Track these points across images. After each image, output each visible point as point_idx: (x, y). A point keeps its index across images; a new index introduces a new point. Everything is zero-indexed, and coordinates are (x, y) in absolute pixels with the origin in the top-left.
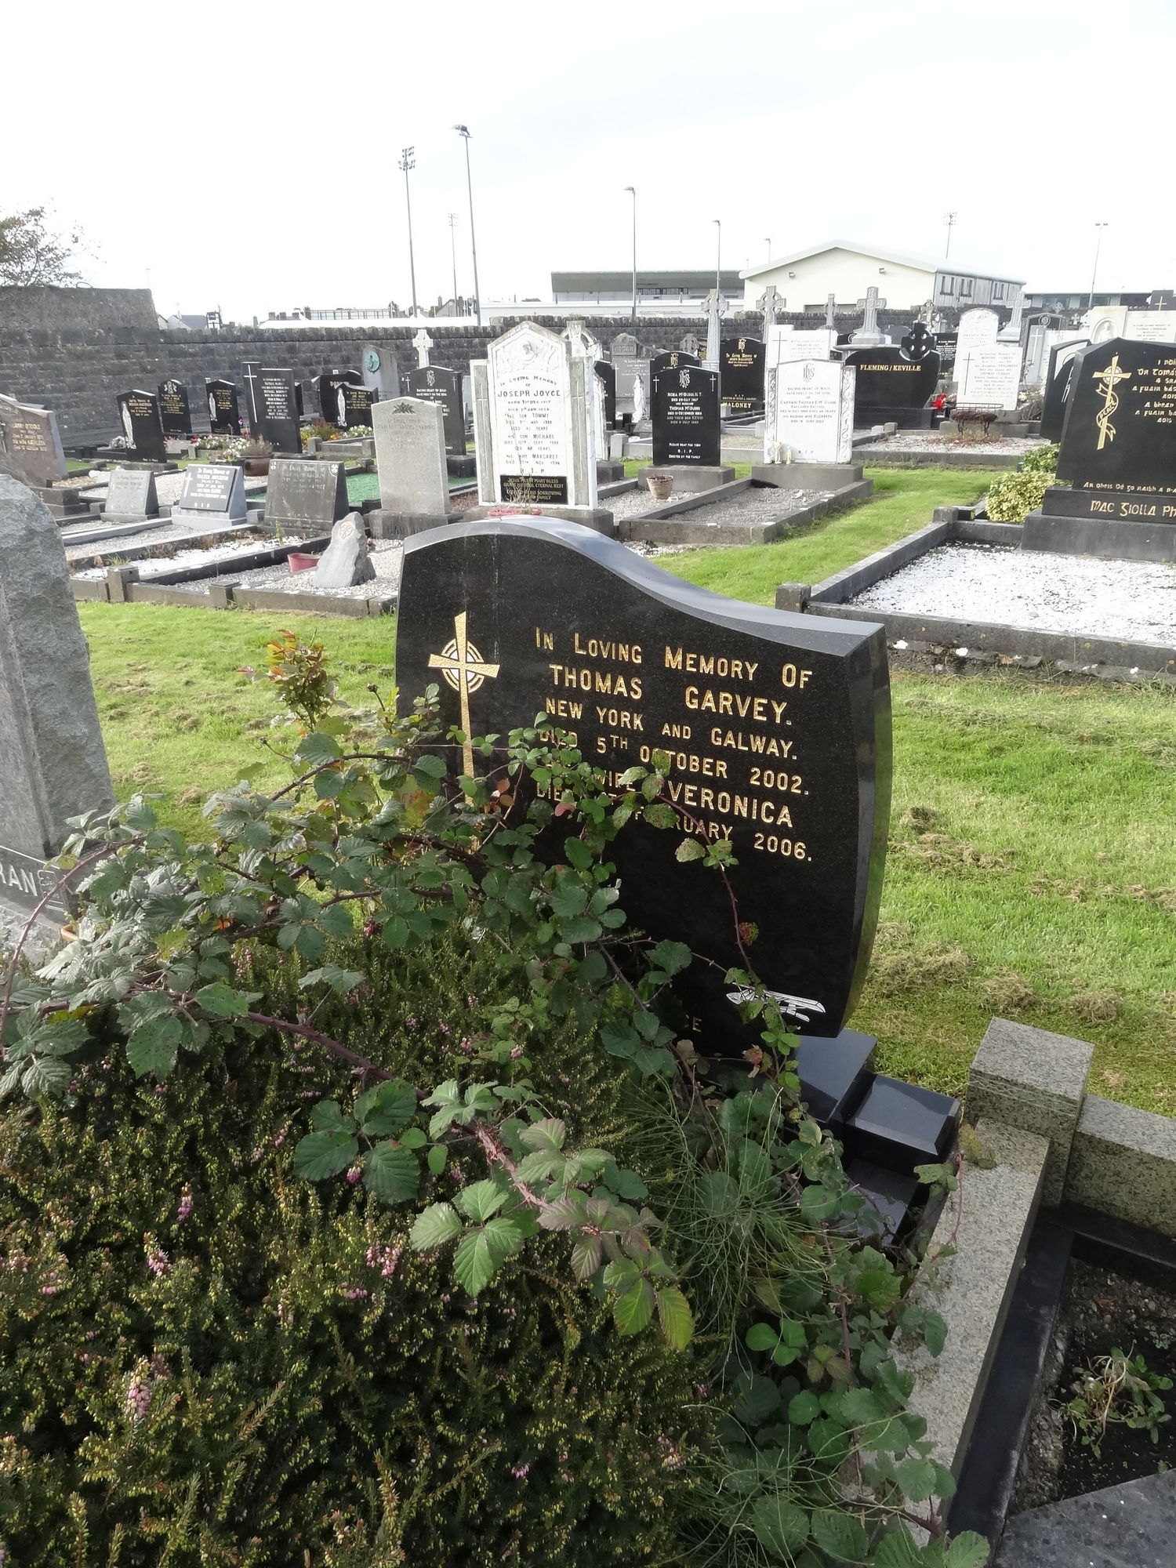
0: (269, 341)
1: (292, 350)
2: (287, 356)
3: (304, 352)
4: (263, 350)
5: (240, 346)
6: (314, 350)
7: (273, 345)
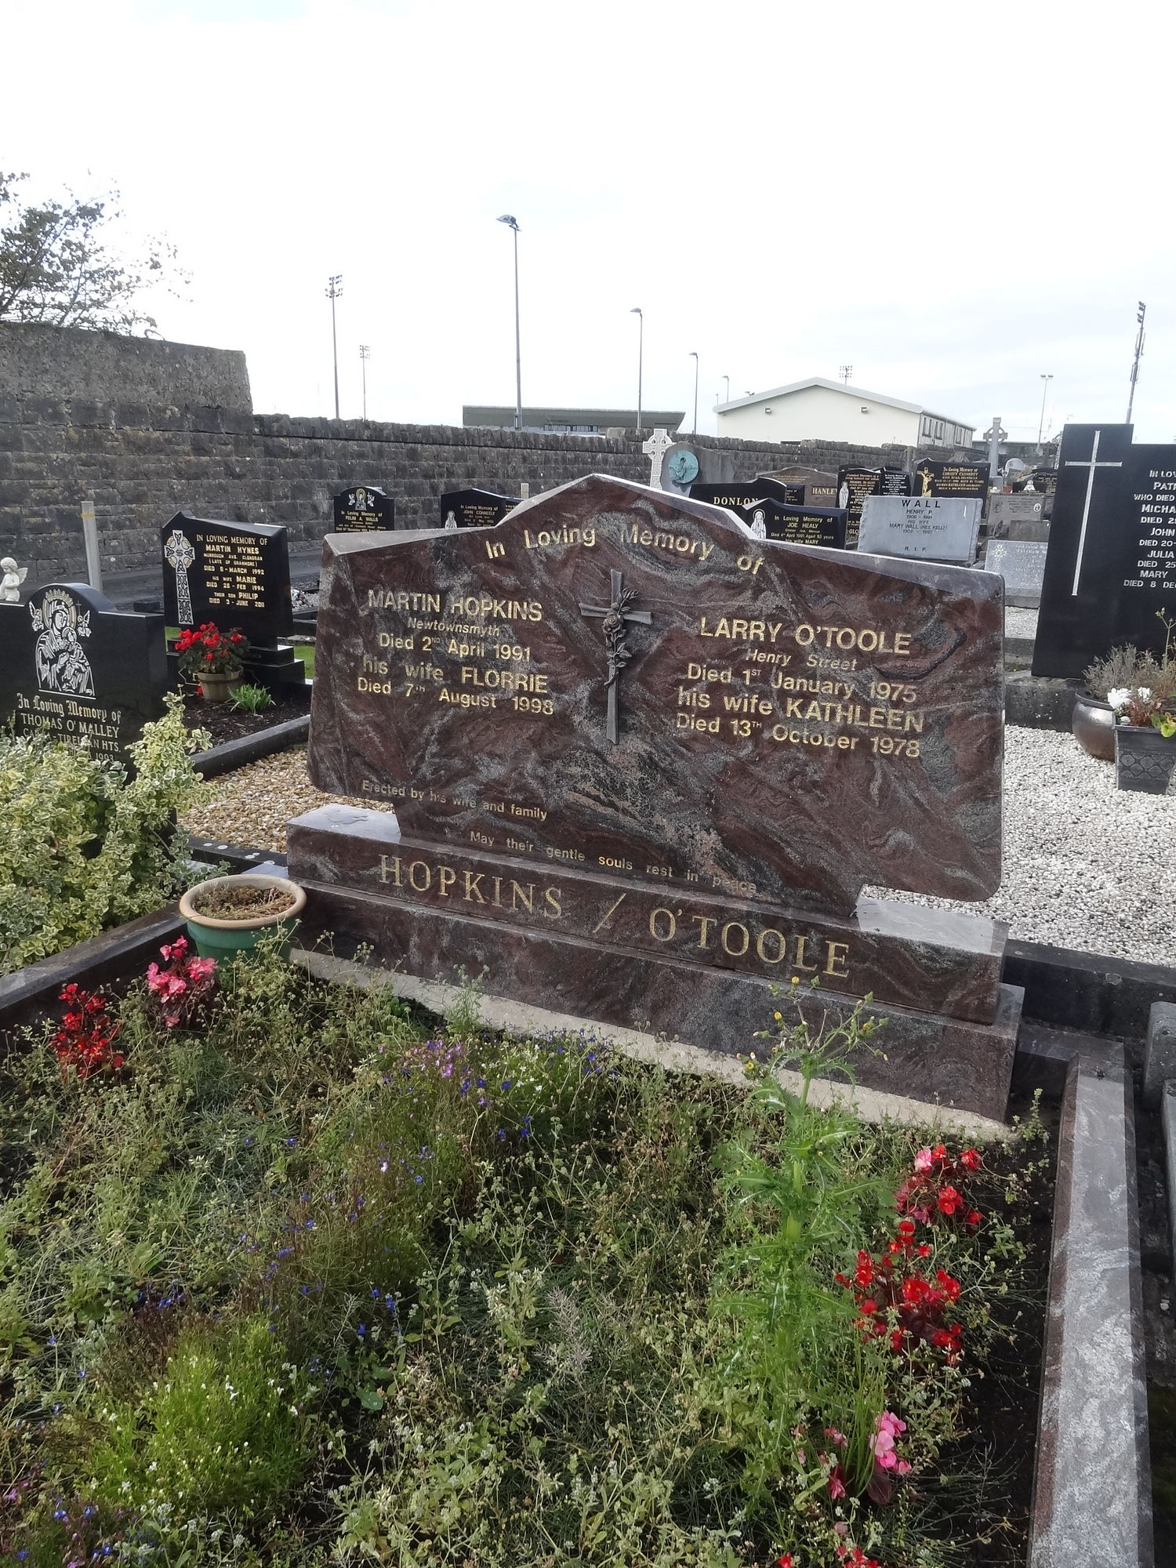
5: (354, 446)
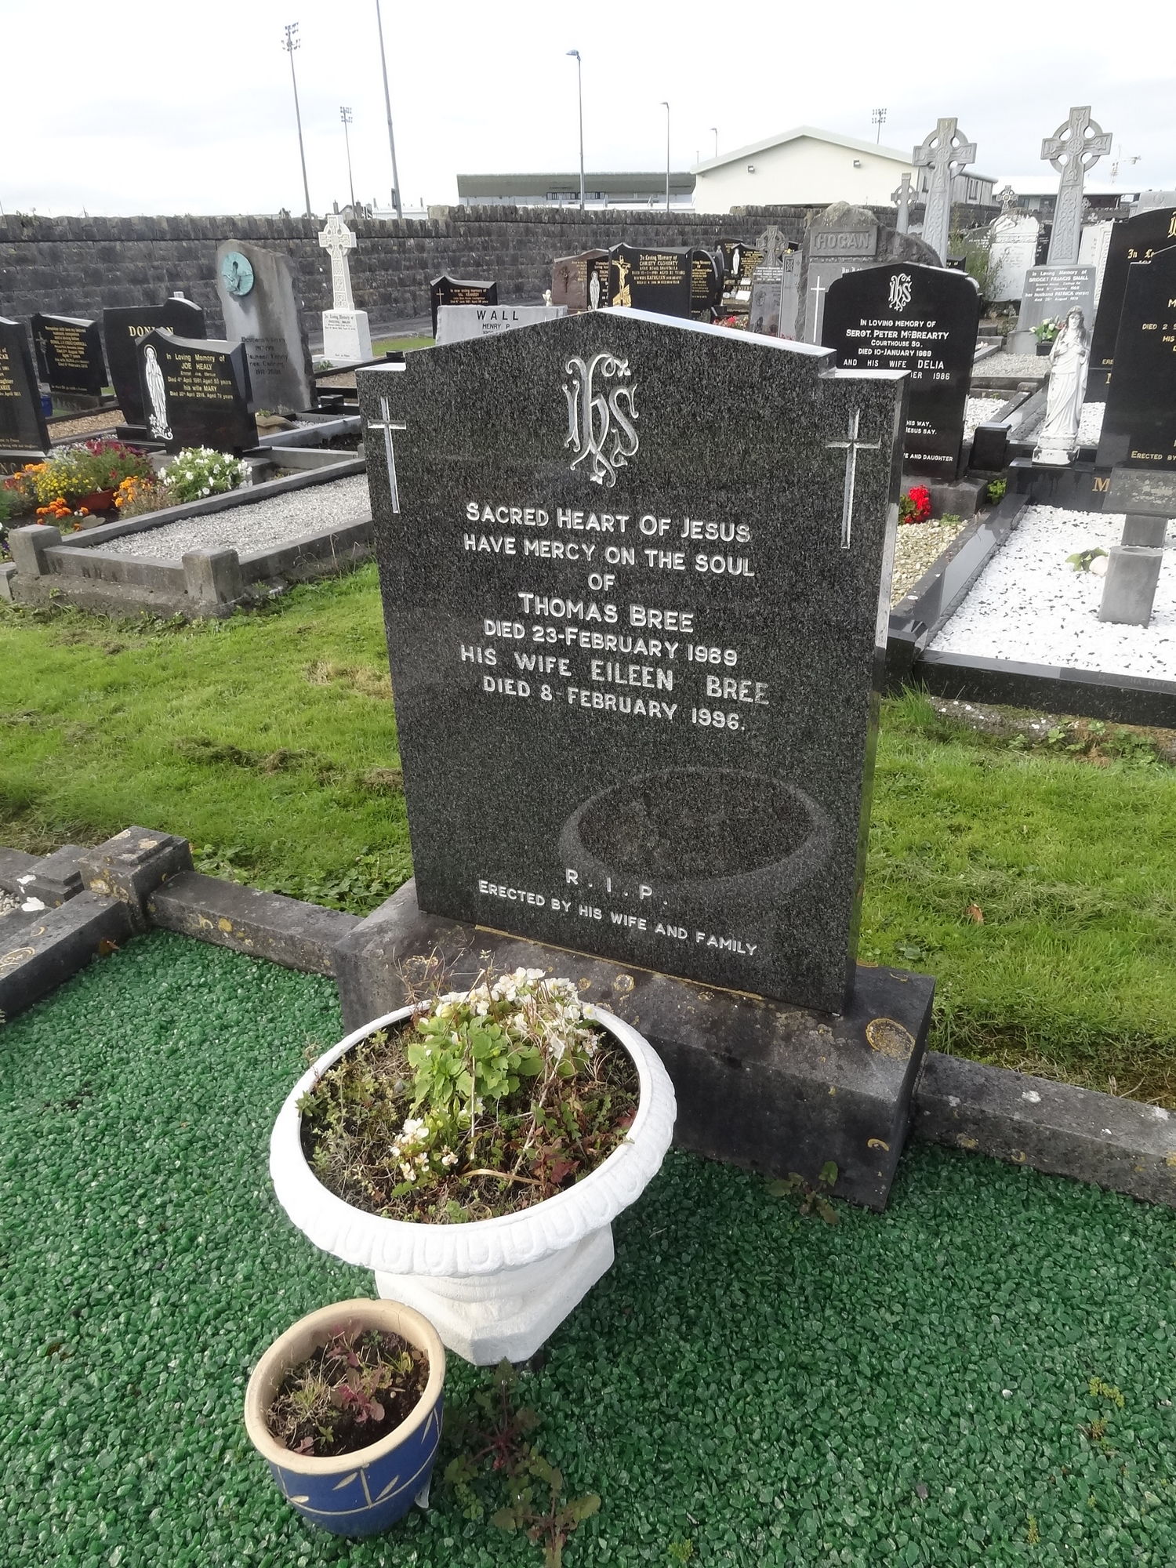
0: (63, 239)
1: (108, 256)
2: (101, 266)
3: (132, 260)
4: (55, 257)
6: (149, 256)
7: (74, 248)
